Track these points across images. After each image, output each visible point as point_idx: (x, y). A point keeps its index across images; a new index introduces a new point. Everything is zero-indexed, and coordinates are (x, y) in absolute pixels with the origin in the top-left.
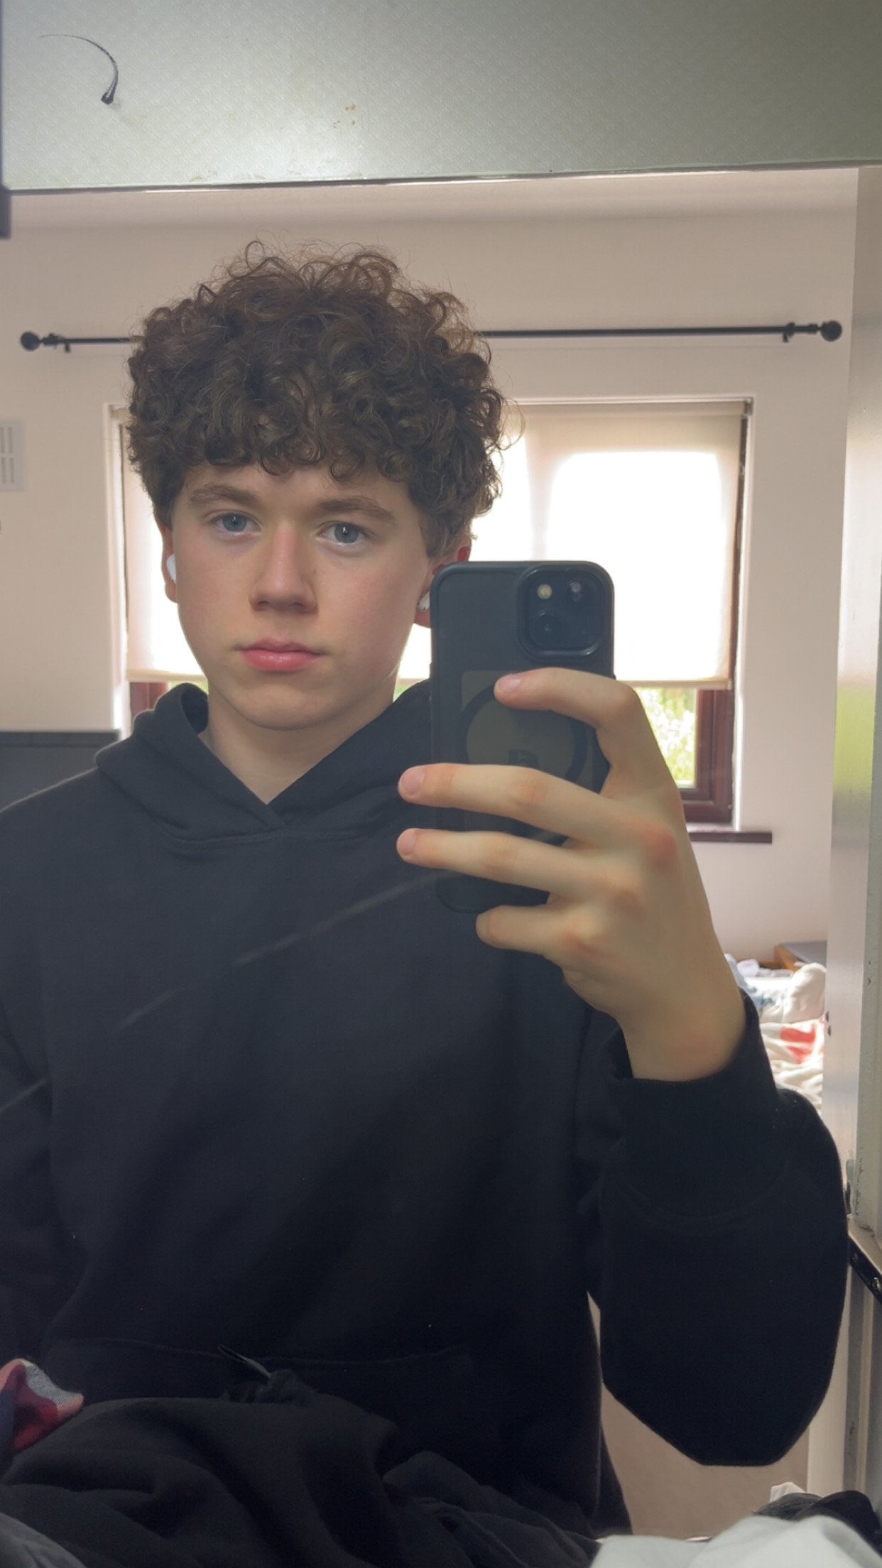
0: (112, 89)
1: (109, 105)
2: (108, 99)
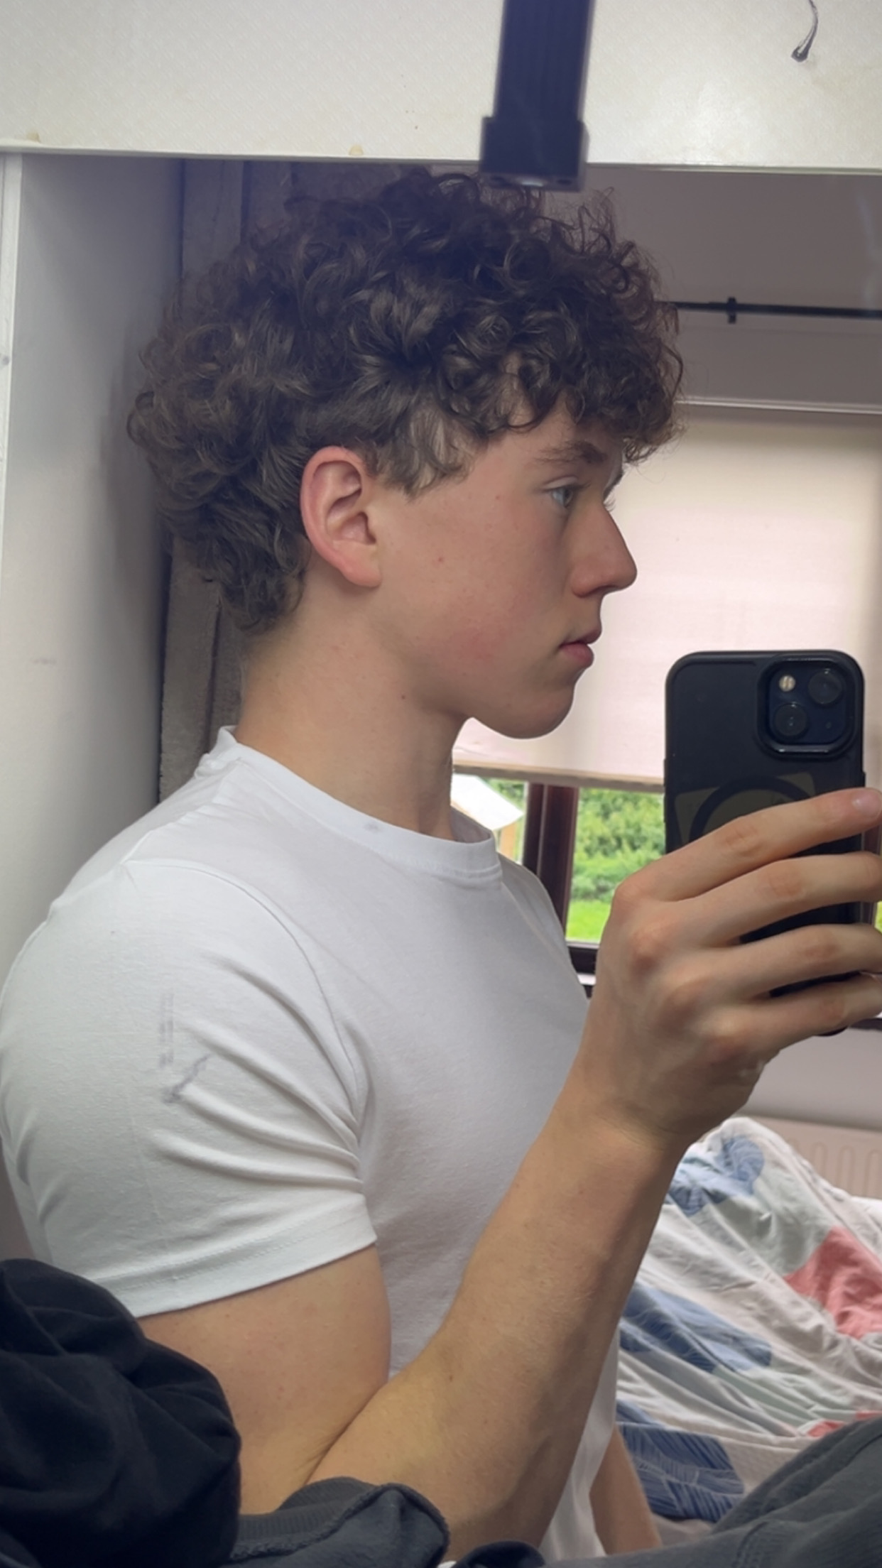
0: (807, 42)
1: (801, 63)
2: (801, 55)
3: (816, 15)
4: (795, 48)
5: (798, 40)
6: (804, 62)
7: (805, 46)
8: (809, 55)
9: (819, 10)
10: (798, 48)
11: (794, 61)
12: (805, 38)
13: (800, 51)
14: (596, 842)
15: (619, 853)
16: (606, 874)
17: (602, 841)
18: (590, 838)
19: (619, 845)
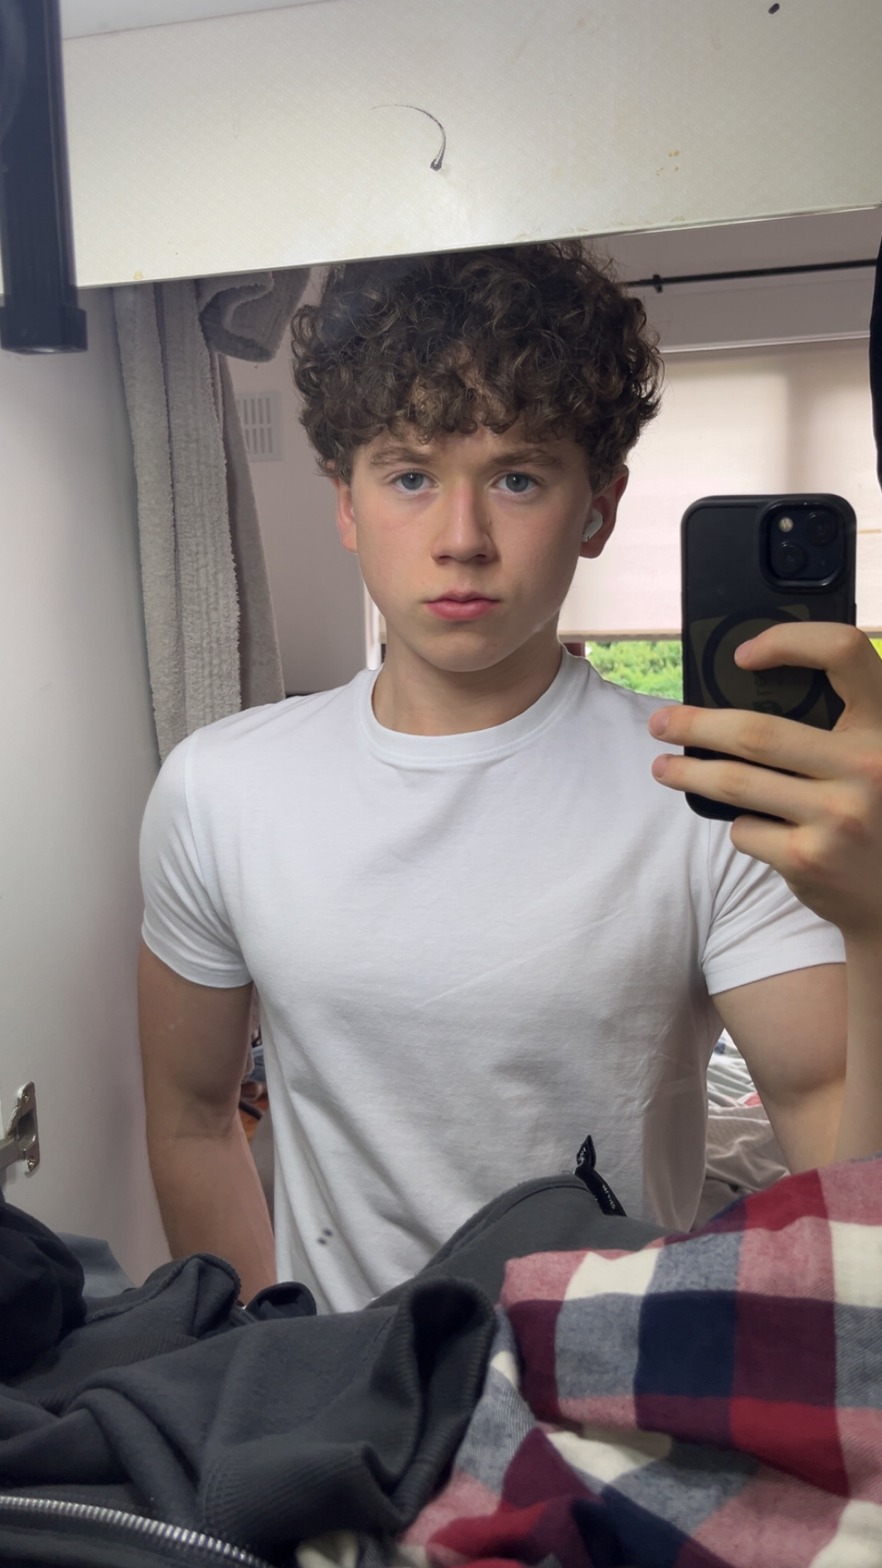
0: (440, 156)
1: (438, 172)
2: (437, 165)
3: (443, 133)
4: (432, 161)
5: (433, 156)
6: (440, 171)
7: (439, 158)
8: (442, 165)
9: (446, 130)
10: (435, 160)
11: (432, 170)
12: (438, 152)
13: (436, 163)
14: (649, 664)
15: (665, 670)
16: (657, 687)
17: (653, 663)
18: (643, 662)
19: (665, 665)
